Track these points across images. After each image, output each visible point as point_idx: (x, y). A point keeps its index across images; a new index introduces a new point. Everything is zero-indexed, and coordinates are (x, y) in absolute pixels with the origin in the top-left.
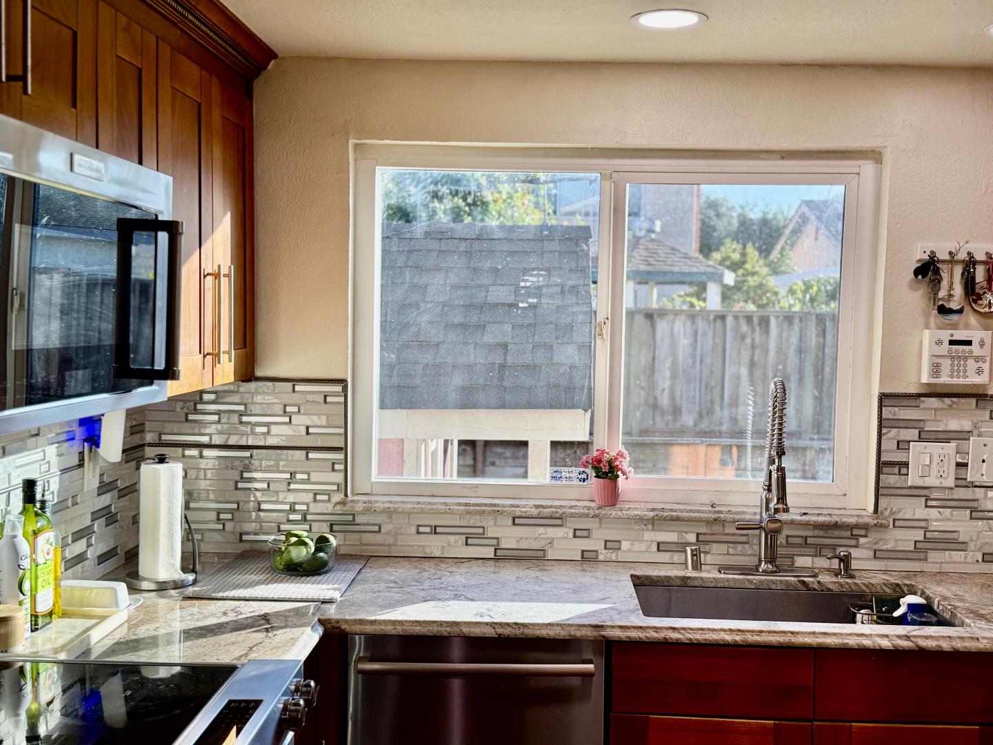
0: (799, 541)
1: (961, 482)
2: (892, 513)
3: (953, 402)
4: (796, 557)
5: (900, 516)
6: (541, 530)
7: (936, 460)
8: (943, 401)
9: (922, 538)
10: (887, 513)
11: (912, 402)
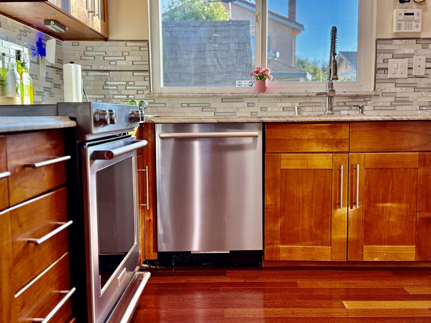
0: (342, 104)
1: (410, 76)
2: (381, 90)
3: (407, 42)
4: (341, 111)
5: (384, 91)
6: (234, 104)
7: (399, 66)
8: (402, 41)
9: (394, 100)
10: (379, 90)
11: (389, 42)
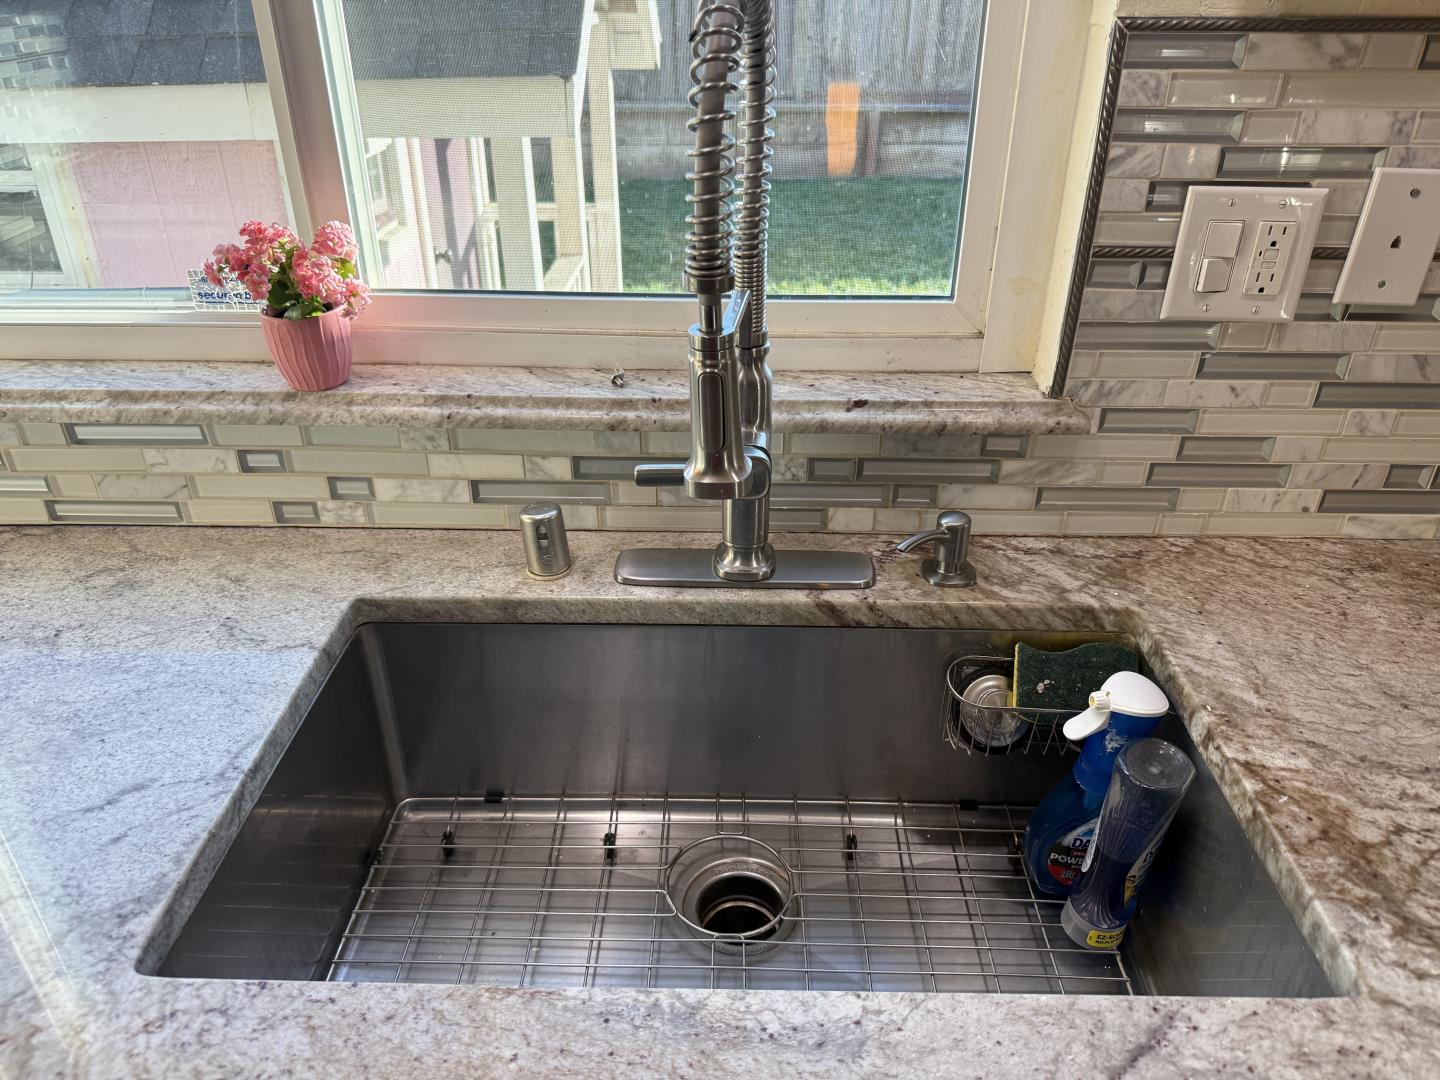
0: (846, 469)
1: (1313, 304)
2: (1101, 393)
3: (1352, 50)
4: (831, 510)
5: (1122, 401)
7: (1257, 241)
8: (1318, 46)
9: (1170, 455)
10: (1086, 395)
11: (1216, 49)
